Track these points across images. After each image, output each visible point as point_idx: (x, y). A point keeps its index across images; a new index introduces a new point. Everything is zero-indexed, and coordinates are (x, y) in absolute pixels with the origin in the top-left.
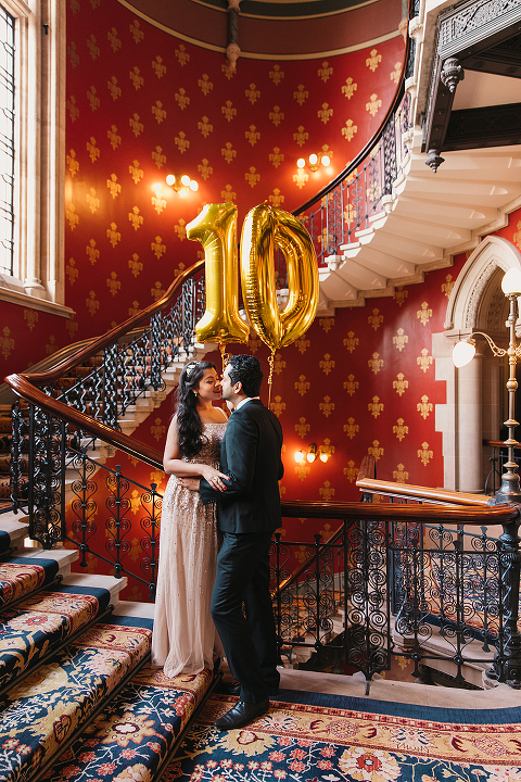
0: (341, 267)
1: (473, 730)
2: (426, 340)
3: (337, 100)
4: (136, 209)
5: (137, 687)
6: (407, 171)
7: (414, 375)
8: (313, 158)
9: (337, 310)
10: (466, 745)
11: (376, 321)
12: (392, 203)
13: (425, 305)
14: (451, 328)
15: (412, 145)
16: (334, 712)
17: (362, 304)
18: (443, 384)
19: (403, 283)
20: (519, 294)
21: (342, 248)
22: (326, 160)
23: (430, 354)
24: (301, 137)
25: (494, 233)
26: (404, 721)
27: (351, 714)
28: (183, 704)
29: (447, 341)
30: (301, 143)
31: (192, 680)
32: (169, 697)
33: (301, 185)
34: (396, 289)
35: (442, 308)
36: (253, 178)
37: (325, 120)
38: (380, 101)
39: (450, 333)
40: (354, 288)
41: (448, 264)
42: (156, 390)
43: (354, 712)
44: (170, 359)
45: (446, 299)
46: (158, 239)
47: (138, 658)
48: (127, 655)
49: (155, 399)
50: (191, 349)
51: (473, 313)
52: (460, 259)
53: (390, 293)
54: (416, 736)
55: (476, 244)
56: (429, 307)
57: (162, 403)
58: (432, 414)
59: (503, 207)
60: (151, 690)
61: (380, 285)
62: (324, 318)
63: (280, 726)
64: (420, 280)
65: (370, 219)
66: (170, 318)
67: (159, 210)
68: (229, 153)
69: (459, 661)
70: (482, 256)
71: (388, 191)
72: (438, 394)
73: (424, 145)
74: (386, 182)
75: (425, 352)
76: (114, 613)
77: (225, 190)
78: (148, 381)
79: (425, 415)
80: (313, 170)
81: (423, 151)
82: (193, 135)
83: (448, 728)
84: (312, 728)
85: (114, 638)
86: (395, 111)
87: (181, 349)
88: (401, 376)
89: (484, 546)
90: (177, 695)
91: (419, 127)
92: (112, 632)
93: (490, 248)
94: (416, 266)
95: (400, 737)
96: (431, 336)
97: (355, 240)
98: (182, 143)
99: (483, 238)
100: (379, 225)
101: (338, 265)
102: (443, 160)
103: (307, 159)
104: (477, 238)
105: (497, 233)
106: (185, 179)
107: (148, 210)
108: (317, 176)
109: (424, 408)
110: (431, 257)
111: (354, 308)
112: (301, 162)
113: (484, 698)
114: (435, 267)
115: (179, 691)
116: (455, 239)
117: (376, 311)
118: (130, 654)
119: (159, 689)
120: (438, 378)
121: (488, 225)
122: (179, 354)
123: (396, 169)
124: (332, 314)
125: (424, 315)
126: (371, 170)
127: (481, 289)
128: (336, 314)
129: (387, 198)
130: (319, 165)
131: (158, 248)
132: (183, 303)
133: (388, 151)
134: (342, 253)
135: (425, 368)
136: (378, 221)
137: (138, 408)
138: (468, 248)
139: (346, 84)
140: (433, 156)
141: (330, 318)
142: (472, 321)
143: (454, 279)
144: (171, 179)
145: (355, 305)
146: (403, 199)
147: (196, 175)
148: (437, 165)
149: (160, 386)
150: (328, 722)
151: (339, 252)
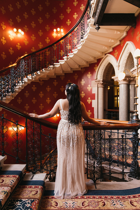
0: (68, 60)
1: (134, 197)
2: (90, 82)
3: (65, 13)
4: (3, 38)
5: (14, 201)
6: (88, 32)
7: (86, 92)
8: (58, 29)
9: (65, 74)
10: (135, 204)
11: (76, 77)
12: (83, 41)
13: (89, 73)
14: (97, 79)
15: (91, 24)
16: (88, 197)
17: (72, 72)
18: (94, 94)
19: (83, 67)
20: (139, 57)
21: (68, 54)
22: (62, 30)
23: (91, 86)
24: (55, 23)
25: (109, 53)
26: (112, 197)
27: (94, 197)
28: (35, 205)
29: (96, 83)
30: (55, 25)
31: (36, 193)
32: (29, 203)
33: (55, 37)
34: (82, 68)
35: (94, 74)
36: (41, 33)
37: (62, 19)
38: (77, 15)
39: (96, 80)
40: (70, 67)
41: (96, 61)
42: (13, 93)
43: (95, 196)
44: (17, 84)
45: (95, 71)
46: (11, 48)
47: (14, 188)
48: (9, 188)
49: (12, 96)
50: (23, 81)
51: (103, 75)
52: (99, 60)
53: (80, 69)
54: (119, 203)
55: (104, 56)
56: (90, 74)
57: (15, 97)
58: (91, 103)
59: (112, 46)
60: (21, 201)
61: (77, 67)
62: (61, 76)
63: (71, 206)
64: (88, 66)
65: (77, 46)
66: (17, 71)
67: (11, 40)
68: (33, 25)
69: (123, 173)
70: (105, 60)
71: (82, 38)
72: (93, 97)
73: (95, 23)
74: (81, 36)
75: (89, 86)
76: (2, 170)
77: (32, 36)
78: (10, 90)
79: (89, 103)
80: (58, 33)
81: (94, 25)
82: (22, 17)
83: (127, 197)
84: (83, 205)
85: (3, 181)
86: (84, 14)
87: (20, 82)
88: (83, 92)
89: (126, 136)
90: (32, 202)
91: (93, 18)
92: (2, 178)
93: (108, 57)
94: (87, 62)
95: (113, 204)
96: (91, 81)
97: (72, 52)
98: (19, 20)
99: (106, 54)
100: (79, 48)
101: (67, 59)
102: (100, 28)
103: (57, 29)
104: (104, 54)
105: (110, 53)
106: (20, 30)
107: (7, 39)
108: (59, 35)
109: (89, 101)
110: (91, 59)
111: (70, 73)
112: (55, 30)
113: (131, 184)
114: (92, 62)
115: (32, 200)
116: (98, 54)
117: (76, 74)
118: (11, 187)
119: (24, 200)
120: (93, 93)
121: (107, 51)
122: (20, 83)
123: (84, 32)
124: (64, 75)
125: (89, 76)
126: (77, 32)
127: (105, 69)
128: (65, 75)
129: (82, 40)
130: (60, 32)
131: (11, 51)
132: (21, 67)
133: (82, 26)
134: (68, 56)
135: (89, 90)
136: (79, 47)
137: (7, 98)
138: (102, 57)
139: (68, 9)
140: (97, 26)
141: (63, 76)
142: (102, 77)
143: (98, 66)
144: (15, 30)
145: (70, 72)
146: (86, 41)
147: (23, 30)
148: (98, 29)
149: (14, 92)
150: (87, 202)
151: (67, 56)
